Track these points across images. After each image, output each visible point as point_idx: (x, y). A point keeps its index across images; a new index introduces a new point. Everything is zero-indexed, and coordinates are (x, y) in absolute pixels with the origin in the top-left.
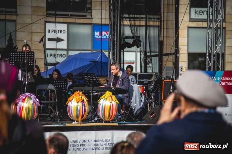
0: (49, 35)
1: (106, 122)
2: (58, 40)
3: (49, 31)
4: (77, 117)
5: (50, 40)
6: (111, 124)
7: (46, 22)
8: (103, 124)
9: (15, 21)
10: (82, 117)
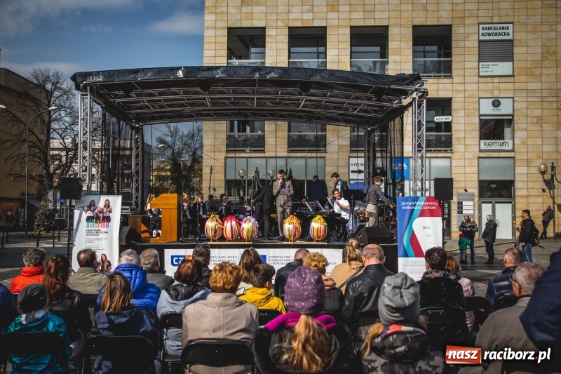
0: (352, 168)
1: (316, 241)
2: (360, 172)
3: (352, 165)
4: (290, 237)
5: (353, 172)
6: (321, 243)
7: (350, 157)
8: (315, 243)
9: (324, 157)
10: (294, 237)
